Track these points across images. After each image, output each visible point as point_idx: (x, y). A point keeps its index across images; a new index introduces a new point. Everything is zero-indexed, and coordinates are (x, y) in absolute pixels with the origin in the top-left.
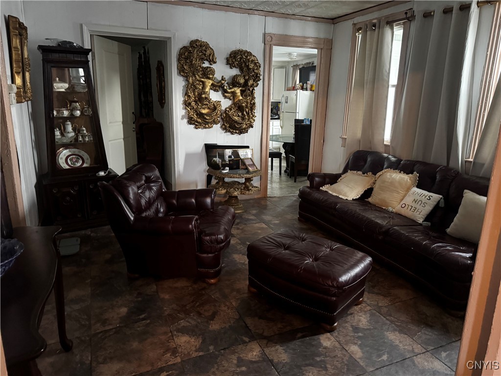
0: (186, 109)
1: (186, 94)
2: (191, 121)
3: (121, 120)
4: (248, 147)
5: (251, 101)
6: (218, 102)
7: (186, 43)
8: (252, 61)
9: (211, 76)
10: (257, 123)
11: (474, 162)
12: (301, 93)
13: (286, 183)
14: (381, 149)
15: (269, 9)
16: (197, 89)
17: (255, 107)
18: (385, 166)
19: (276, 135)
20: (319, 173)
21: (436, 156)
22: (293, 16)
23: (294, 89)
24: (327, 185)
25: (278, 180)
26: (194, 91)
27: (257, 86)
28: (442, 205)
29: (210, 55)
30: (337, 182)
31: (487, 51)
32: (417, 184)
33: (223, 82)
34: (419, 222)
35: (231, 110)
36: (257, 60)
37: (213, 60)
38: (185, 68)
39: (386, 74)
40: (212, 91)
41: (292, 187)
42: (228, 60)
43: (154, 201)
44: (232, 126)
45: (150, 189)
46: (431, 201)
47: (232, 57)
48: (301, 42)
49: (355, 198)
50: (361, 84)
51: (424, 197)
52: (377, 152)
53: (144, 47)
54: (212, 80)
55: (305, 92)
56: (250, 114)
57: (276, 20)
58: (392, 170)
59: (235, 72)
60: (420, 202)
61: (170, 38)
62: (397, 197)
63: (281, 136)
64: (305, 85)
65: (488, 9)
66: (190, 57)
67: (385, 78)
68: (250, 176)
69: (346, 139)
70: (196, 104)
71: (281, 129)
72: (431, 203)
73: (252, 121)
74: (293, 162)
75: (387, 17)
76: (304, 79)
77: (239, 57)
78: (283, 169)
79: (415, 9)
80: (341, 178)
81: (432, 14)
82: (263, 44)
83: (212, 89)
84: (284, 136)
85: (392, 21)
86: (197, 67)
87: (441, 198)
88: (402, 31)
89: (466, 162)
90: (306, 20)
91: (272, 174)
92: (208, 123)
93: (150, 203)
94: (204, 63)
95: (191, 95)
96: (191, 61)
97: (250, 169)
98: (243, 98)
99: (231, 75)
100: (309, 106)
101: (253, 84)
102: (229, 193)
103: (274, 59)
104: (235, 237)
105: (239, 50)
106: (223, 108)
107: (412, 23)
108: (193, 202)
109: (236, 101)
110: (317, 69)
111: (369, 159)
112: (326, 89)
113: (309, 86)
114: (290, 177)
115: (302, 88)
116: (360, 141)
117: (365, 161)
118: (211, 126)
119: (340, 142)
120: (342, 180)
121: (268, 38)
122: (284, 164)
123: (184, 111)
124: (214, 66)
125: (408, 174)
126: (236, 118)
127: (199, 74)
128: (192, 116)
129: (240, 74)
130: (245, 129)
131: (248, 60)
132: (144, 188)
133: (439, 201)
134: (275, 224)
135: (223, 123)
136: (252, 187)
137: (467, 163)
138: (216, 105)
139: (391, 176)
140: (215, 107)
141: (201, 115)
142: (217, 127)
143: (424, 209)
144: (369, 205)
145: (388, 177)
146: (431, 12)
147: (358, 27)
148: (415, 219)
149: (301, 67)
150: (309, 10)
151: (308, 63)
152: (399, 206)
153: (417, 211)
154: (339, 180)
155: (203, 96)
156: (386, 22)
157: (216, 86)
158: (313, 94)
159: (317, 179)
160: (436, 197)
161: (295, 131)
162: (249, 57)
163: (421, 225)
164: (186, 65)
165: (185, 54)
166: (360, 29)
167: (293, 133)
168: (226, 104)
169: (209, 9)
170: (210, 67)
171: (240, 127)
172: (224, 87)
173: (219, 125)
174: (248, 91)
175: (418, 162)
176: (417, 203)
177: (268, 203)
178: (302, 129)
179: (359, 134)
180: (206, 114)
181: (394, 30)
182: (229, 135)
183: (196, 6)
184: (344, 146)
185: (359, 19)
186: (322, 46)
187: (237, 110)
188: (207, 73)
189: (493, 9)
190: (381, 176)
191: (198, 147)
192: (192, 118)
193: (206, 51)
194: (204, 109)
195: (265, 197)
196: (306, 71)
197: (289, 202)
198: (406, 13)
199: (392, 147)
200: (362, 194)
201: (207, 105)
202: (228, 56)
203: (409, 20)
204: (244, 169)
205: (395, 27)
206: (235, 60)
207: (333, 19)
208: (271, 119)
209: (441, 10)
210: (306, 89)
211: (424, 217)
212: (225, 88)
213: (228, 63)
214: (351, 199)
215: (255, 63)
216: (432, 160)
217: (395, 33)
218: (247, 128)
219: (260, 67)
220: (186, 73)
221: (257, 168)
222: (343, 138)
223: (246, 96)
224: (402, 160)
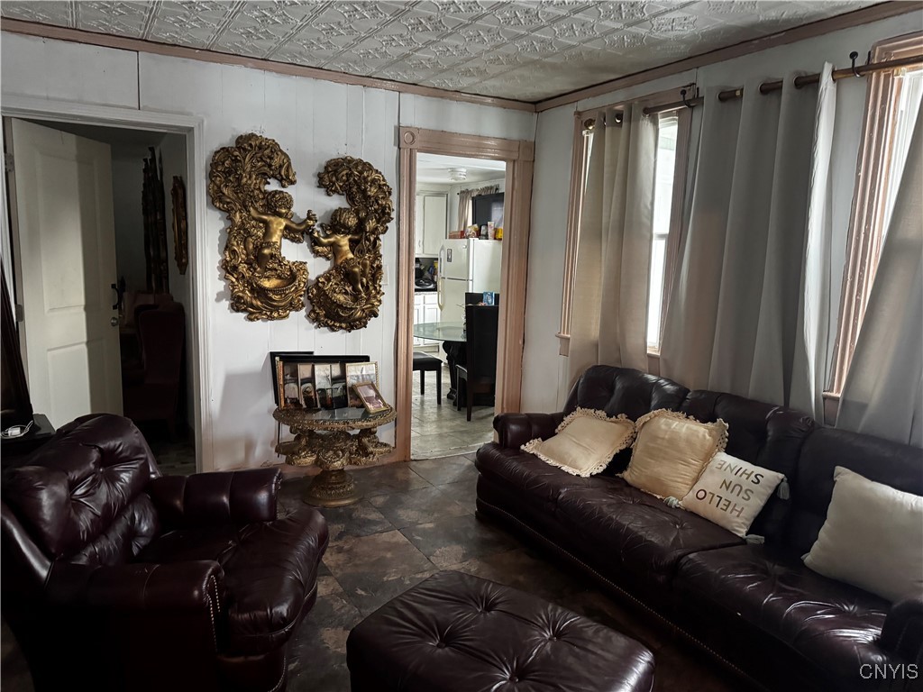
0: (226, 278)
1: (227, 247)
2: (237, 305)
3: (81, 300)
4: (366, 359)
5: (373, 262)
6: (301, 263)
7: (227, 140)
8: (374, 181)
9: (284, 211)
10: (387, 306)
11: (844, 401)
12: (475, 242)
13: (449, 424)
14: (641, 365)
15: (406, 78)
16: (251, 236)
17: (382, 274)
18: (654, 403)
19: (432, 325)
20: (516, 414)
21: (760, 383)
22: (455, 94)
23: (463, 235)
24: (536, 440)
25: (433, 417)
26: (245, 241)
27: (384, 232)
28: (785, 494)
29: (281, 167)
30: (555, 434)
31: (858, 171)
32: (725, 445)
33: (311, 223)
34: (739, 535)
35: (328, 280)
36: (384, 180)
37: (287, 176)
38: (225, 191)
39: (645, 212)
40: (286, 242)
41: (462, 432)
42: (320, 177)
43: (123, 508)
44: (330, 314)
45: (112, 479)
46: (761, 486)
47: (328, 172)
48: (474, 147)
49: (594, 473)
50: (594, 232)
51: (745, 476)
52: (634, 370)
53: (152, 150)
54: (286, 218)
55: (484, 242)
56: (371, 288)
57: (422, 99)
58: (669, 411)
59: (337, 202)
60: (738, 488)
61: (191, 130)
62: (688, 472)
63: (439, 326)
64: (483, 228)
65: (854, 87)
66: (236, 170)
67: (645, 220)
68: (370, 424)
69: (569, 339)
70: (249, 269)
71: (439, 310)
72: (763, 490)
73: (376, 303)
74: (464, 379)
75: (643, 100)
76: (481, 217)
77: (344, 172)
78: (446, 390)
79: (700, 85)
80: (562, 424)
81: (738, 93)
82: (396, 148)
83: (286, 238)
84: (445, 325)
85: (655, 108)
86: (252, 191)
87: (782, 480)
88: (675, 128)
89: (825, 398)
90: (482, 103)
91: (422, 403)
92: (277, 308)
93: (105, 521)
94: (269, 183)
95: (239, 249)
96: (239, 180)
97: (370, 407)
98: (356, 256)
99: (329, 209)
100: (492, 268)
101: (376, 228)
102: (322, 463)
103: (420, 178)
104: (330, 574)
105: (345, 159)
106: (312, 277)
107: (697, 114)
108: (224, 504)
109: (340, 261)
110: (507, 199)
111: (619, 385)
112: (525, 239)
113: (491, 232)
114: (459, 410)
115: (479, 235)
116: (597, 345)
117: (612, 389)
118: (284, 314)
119: (557, 345)
120: (566, 430)
121: (406, 136)
122: (446, 379)
123: (223, 283)
124: (290, 190)
125: (704, 421)
126: (341, 298)
127: (257, 205)
128: (241, 294)
129: (347, 206)
130: (360, 319)
131: (365, 178)
132: (94, 481)
133: (778, 487)
134: (424, 533)
135: (311, 308)
136: (376, 447)
137: (826, 401)
138: (295, 270)
139: (669, 425)
140: (292, 275)
141: (260, 292)
142: (298, 318)
143: (747, 505)
144: (627, 490)
145: (663, 427)
146: (736, 91)
147: (585, 118)
148: (729, 528)
149: (475, 194)
150: (489, 83)
151: (487, 188)
152: (692, 495)
153: (733, 509)
154: (559, 427)
155: (266, 251)
156: (642, 108)
157: (295, 231)
158: (499, 246)
159: (514, 428)
160: (771, 477)
161: (467, 317)
162: (365, 174)
163: (743, 541)
164: (226, 186)
165: (223, 164)
166: (590, 122)
167: (464, 321)
168: (317, 267)
169: (277, 72)
170: (282, 192)
171: (349, 317)
172: (312, 232)
173: (303, 312)
174: (365, 241)
175: (723, 394)
176: (731, 488)
177: (413, 475)
178: (480, 316)
179: (595, 331)
180: (271, 290)
181: (660, 125)
182: (324, 332)
183: (250, 64)
184: (564, 352)
185: (587, 104)
186: (515, 156)
187: (342, 280)
188: (276, 204)
189: (865, 86)
190: (646, 427)
191: (255, 359)
192: (240, 298)
193: (271, 158)
194: (268, 278)
195: (406, 462)
196: (484, 202)
197: (457, 472)
198: (684, 93)
199: (665, 361)
200: (610, 463)
201: (276, 270)
202: (322, 171)
203: (689, 106)
204: (357, 407)
205: (660, 120)
206: (337, 180)
207: (535, 103)
208: (416, 290)
209: (757, 85)
210: (486, 237)
211: (749, 523)
212: (316, 235)
213: (321, 184)
214: (588, 475)
215: (380, 185)
216: (751, 391)
217: (660, 131)
218: (365, 318)
219: (390, 193)
220: (228, 203)
221: (385, 405)
222: (562, 338)
223: (361, 252)
224: (689, 391)
